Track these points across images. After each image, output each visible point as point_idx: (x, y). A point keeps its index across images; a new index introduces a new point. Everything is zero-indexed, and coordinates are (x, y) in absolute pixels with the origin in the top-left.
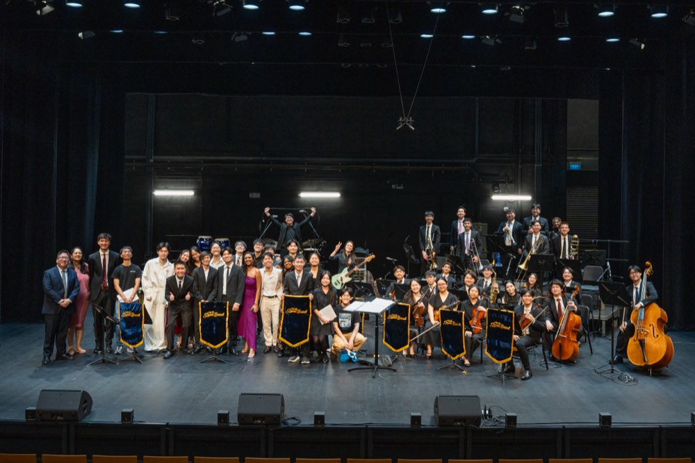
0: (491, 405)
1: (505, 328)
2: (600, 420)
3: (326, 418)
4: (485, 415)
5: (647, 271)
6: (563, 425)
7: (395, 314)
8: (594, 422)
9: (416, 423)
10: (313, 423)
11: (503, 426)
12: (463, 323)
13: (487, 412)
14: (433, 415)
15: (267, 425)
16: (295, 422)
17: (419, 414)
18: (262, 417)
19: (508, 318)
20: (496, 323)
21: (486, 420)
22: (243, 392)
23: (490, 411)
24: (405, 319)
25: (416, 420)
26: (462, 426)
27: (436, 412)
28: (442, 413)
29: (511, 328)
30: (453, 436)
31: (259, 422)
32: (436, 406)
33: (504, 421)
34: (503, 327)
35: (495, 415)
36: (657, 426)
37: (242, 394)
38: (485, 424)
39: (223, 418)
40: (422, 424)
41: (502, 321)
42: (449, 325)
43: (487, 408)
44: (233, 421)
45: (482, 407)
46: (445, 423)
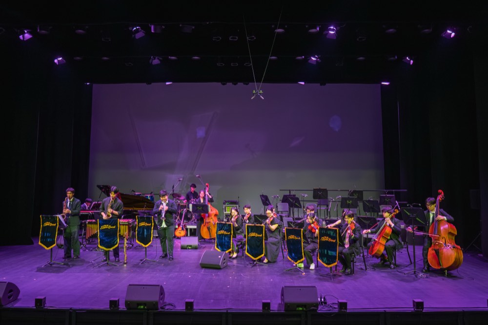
0: (325, 294)
1: (332, 241)
2: (414, 305)
3: (194, 304)
4: (322, 302)
5: (440, 198)
6: (384, 309)
7: (254, 232)
8: (409, 307)
9: (266, 308)
10: (184, 308)
11: (336, 311)
12: (302, 237)
13: (323, 300)
14: (280, 302)
15: (148, 309)
16: (172, 307)
17: (269, 301)
18: (144, 304)
19: (334, 234)
20: (325, 237)
21: (322, 306)
22: (131, 283)
23: (324, 299)
24: (261, 235)
25: (266, 306)
26: (303, 310)
27: (282, 300)
28: (288, 300)
29: (336, 241)
30: (295, 319)
31: (142, 307)
32: (282, 295)
33: (337, 307)
34: (330, 240)
35: (329, 302)
36: (461, 310)
37: (130, 285)
38: (321, 309)
39: (114, 304)
40: (271, 309)
41: (330, 236)
42: (292, 239)
43: (323, 297)
44: (122, 307)
45: (319, 296)
46: (289, 309)
